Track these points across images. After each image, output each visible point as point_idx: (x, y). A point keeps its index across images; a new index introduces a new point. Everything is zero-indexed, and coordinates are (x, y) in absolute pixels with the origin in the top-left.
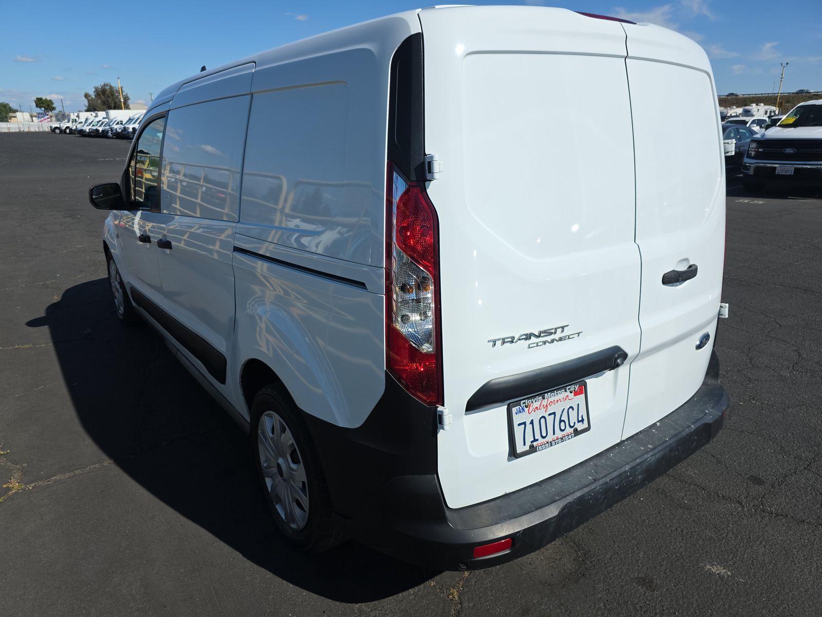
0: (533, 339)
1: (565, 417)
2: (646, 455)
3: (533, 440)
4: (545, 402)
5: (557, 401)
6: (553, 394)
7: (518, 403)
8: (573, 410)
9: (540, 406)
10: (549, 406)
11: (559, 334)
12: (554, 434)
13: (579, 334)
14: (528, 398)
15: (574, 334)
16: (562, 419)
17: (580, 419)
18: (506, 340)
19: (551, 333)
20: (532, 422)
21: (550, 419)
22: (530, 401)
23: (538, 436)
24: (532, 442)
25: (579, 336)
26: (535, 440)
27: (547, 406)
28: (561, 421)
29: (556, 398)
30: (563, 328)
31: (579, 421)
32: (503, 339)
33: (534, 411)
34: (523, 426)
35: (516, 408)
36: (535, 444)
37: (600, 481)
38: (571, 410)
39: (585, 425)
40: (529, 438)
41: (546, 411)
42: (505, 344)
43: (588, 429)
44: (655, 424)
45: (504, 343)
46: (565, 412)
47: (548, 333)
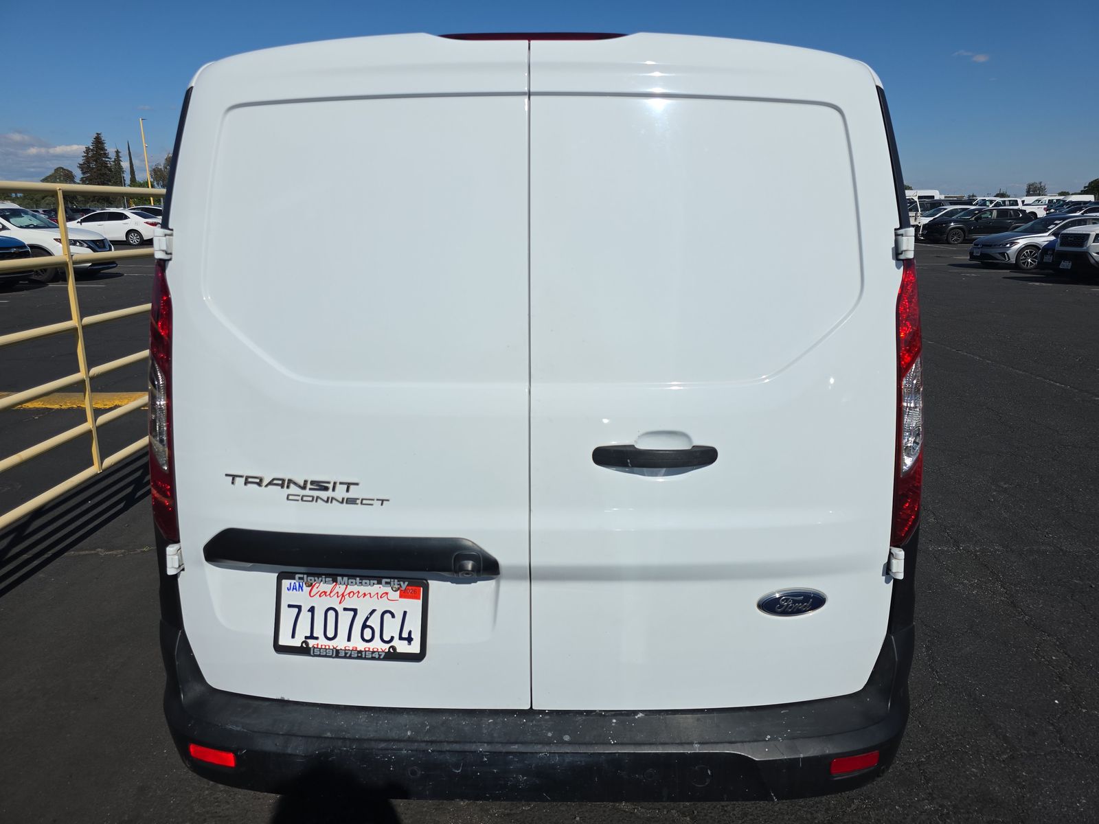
0: (293, 489)
1: (374, 622)
2: (539, 746)
3: (309, 635)
4: (340, 589)
5: (365, 595)
6: (354, 581)
7: (291, 576)
8: (393, 616)
9: (331, 592)
10: (347, 597)
11: (341, 492)
12: (349, 639)
13: (383, 501)
14: (309, 574)
15: (373, 500)
16: (368, 623)
17: (405, 635)
18: (250, 480)
19: (326, 489)
20: (312, 610)
21: (345, 618)
22: (312, 578)
23: (318, 632)
24: (306, 638)
25: (382, 504)
26: (312, 637)
27: (343, 595)
28: (365, 626)
29: (363, 589)
30: (349, 485)
31: (401, 638)
32: (247, 478)
33: (320, 596)
34: (296, 610)
35: (290, 581)
36: (311, 643)
37: (416, 744)
38: (387, 616)
39: (415, 648)
40: (303, 630)
41: (340, 603)
42: (249, 485)
43: (418, 657)
44: (635, 712)
45: (246, 483)
46: (377, 616)
47: (320, 485)
